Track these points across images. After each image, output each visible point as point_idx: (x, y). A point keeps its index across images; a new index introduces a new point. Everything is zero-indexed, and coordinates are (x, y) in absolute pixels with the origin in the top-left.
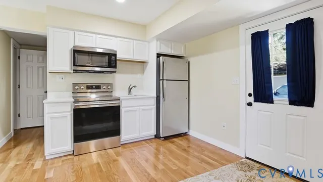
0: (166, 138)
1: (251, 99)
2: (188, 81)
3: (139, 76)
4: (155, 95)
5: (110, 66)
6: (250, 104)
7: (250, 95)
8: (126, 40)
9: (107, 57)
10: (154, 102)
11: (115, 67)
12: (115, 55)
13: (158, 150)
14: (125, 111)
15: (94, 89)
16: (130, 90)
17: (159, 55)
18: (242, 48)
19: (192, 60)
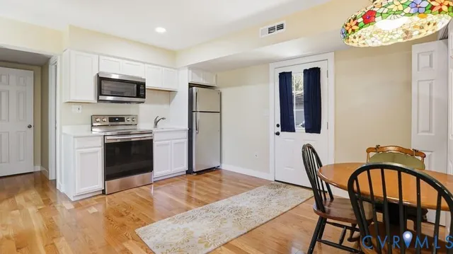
0: (199, 173)
1: (279, 129)
2: (220, 112)
3: (165, 106)
4: (186, 127)
5: (138, 96)
6: (278, 134)
7: (278, 126)
8: (155, 67)
9: (136, 86)
10: (186, 135)
11: (144, 97)
12: (144, 84)
13: (190, 185)
14: (157, 146)
15: (117, 121)
16: (156, 123)
17: (191, 86)
18: (271, 85)
19: (224, 91)
